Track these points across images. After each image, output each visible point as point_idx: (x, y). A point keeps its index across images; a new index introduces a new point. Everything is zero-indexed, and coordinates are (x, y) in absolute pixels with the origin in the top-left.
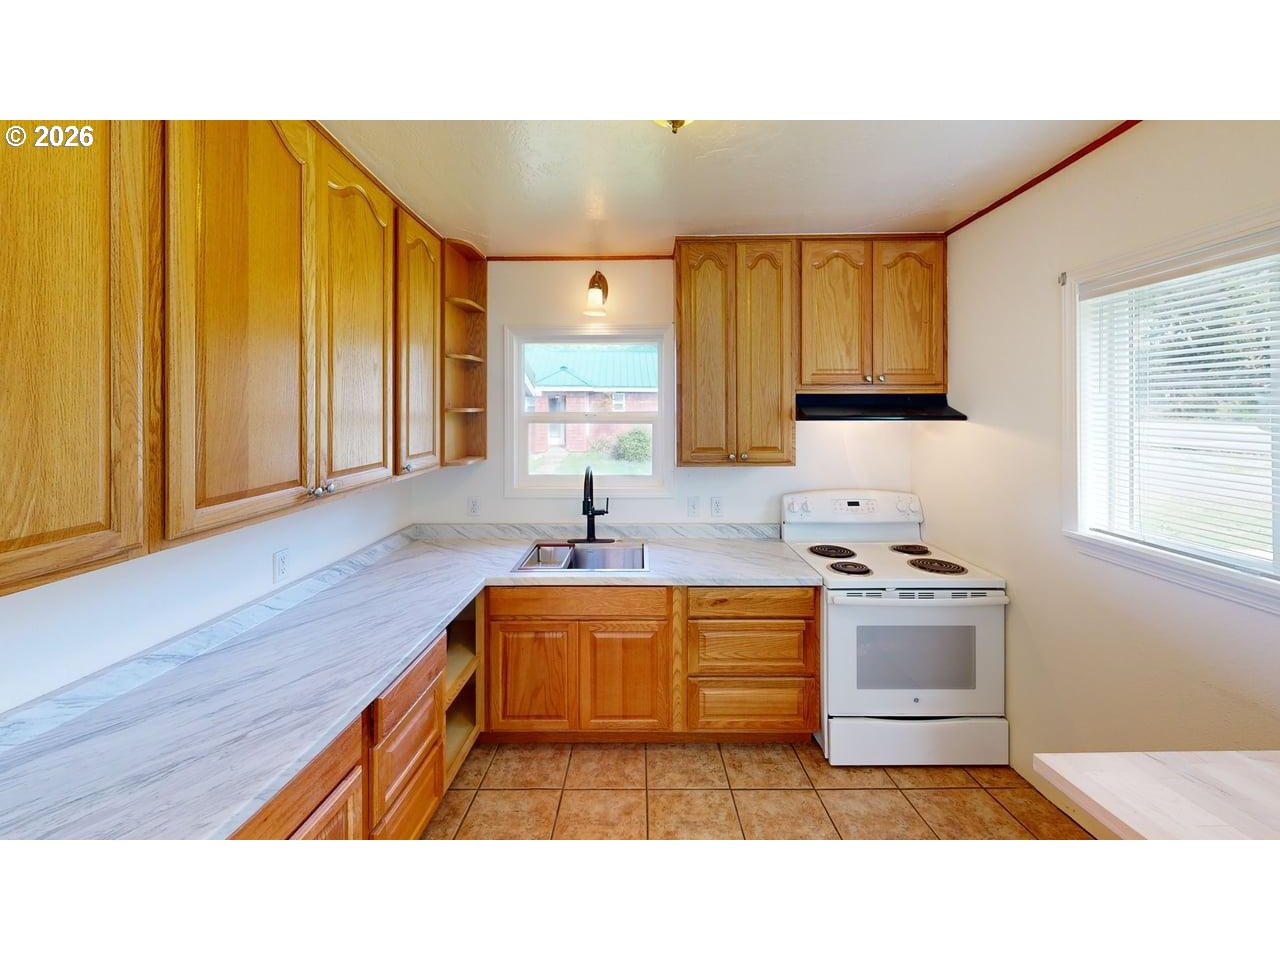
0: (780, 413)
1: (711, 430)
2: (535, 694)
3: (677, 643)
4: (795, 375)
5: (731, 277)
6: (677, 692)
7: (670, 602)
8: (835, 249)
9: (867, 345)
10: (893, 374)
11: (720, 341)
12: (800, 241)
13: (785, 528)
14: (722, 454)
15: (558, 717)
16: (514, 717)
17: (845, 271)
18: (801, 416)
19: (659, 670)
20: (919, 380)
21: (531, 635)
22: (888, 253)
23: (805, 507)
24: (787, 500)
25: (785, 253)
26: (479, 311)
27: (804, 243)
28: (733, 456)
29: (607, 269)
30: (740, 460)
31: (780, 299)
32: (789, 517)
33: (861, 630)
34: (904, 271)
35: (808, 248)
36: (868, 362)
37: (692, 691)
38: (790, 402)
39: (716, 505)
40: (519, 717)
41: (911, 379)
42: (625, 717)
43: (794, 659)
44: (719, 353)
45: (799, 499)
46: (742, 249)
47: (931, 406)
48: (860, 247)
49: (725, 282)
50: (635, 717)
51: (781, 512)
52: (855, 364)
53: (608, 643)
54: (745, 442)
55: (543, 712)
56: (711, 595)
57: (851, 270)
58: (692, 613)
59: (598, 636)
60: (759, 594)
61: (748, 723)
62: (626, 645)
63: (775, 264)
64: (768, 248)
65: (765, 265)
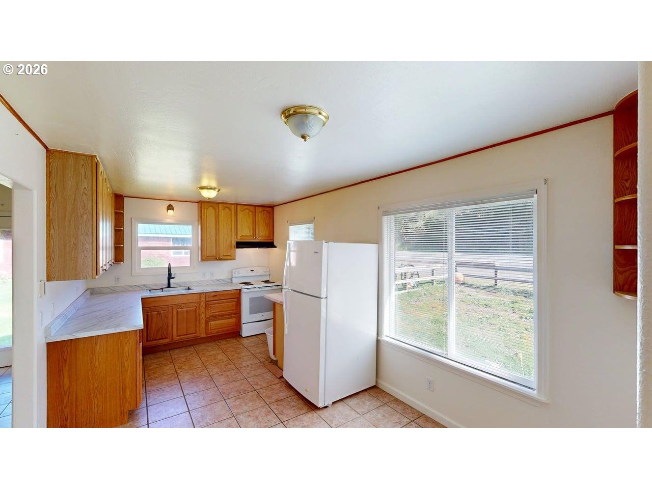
0: (231, 247)
1: (211, 251)
2: (158, 332)
3: (203, 310)
4: (236, 237)
5: (217, 211)
6: (203, 325)
7: (200, 298)
8: (246, 207)
9: (254, 230)
10: (260, 237)
11: (214, 227)
12: (237, 205)
13: (233, 279)
14: (214, 257)
15: (165, 338)
16: (150, 341)
17: (249, 213)
18: (237, 247)
19: (197, 318)
20: (267, 238)
21: (157, 312)
22: (260, 209)
23: (239, 272)
24: (234, 271)
25: (233, 207)
26: (121, 213)
27: (238, 206)
28: (218, 258)
29: (173, 204)
30: (220, 259)
31: (231, 218)
32: (234, 275)
33: (250, 299)
34: (264, 213)
35: (239, 207)
36: (255, 234)
37: (207, 323)
38: (234, 244)
39: (212, 274)
40: (153, 340)
41: (265, 238)
42: (187, 335)
43: (234, 310)
44: (213, 231)
45: (237, 270)
46: (220, 205)
47: (270, 245)
48: (253, 208)
49: (216, 212)
50: (190, 334)
51: (232, 275)
52: (251, 235)
53: (182, 312)
54: (221, 254)
55: (161, 337)
56: (213, 294)
57: (250, 212)
58: (207, 300)
59: (178, 310)
60: (226, 292)
61: (222, 330)
62: (187, 311)
63: (230, 210)
64: (229, 206)
65: (227, 210)
